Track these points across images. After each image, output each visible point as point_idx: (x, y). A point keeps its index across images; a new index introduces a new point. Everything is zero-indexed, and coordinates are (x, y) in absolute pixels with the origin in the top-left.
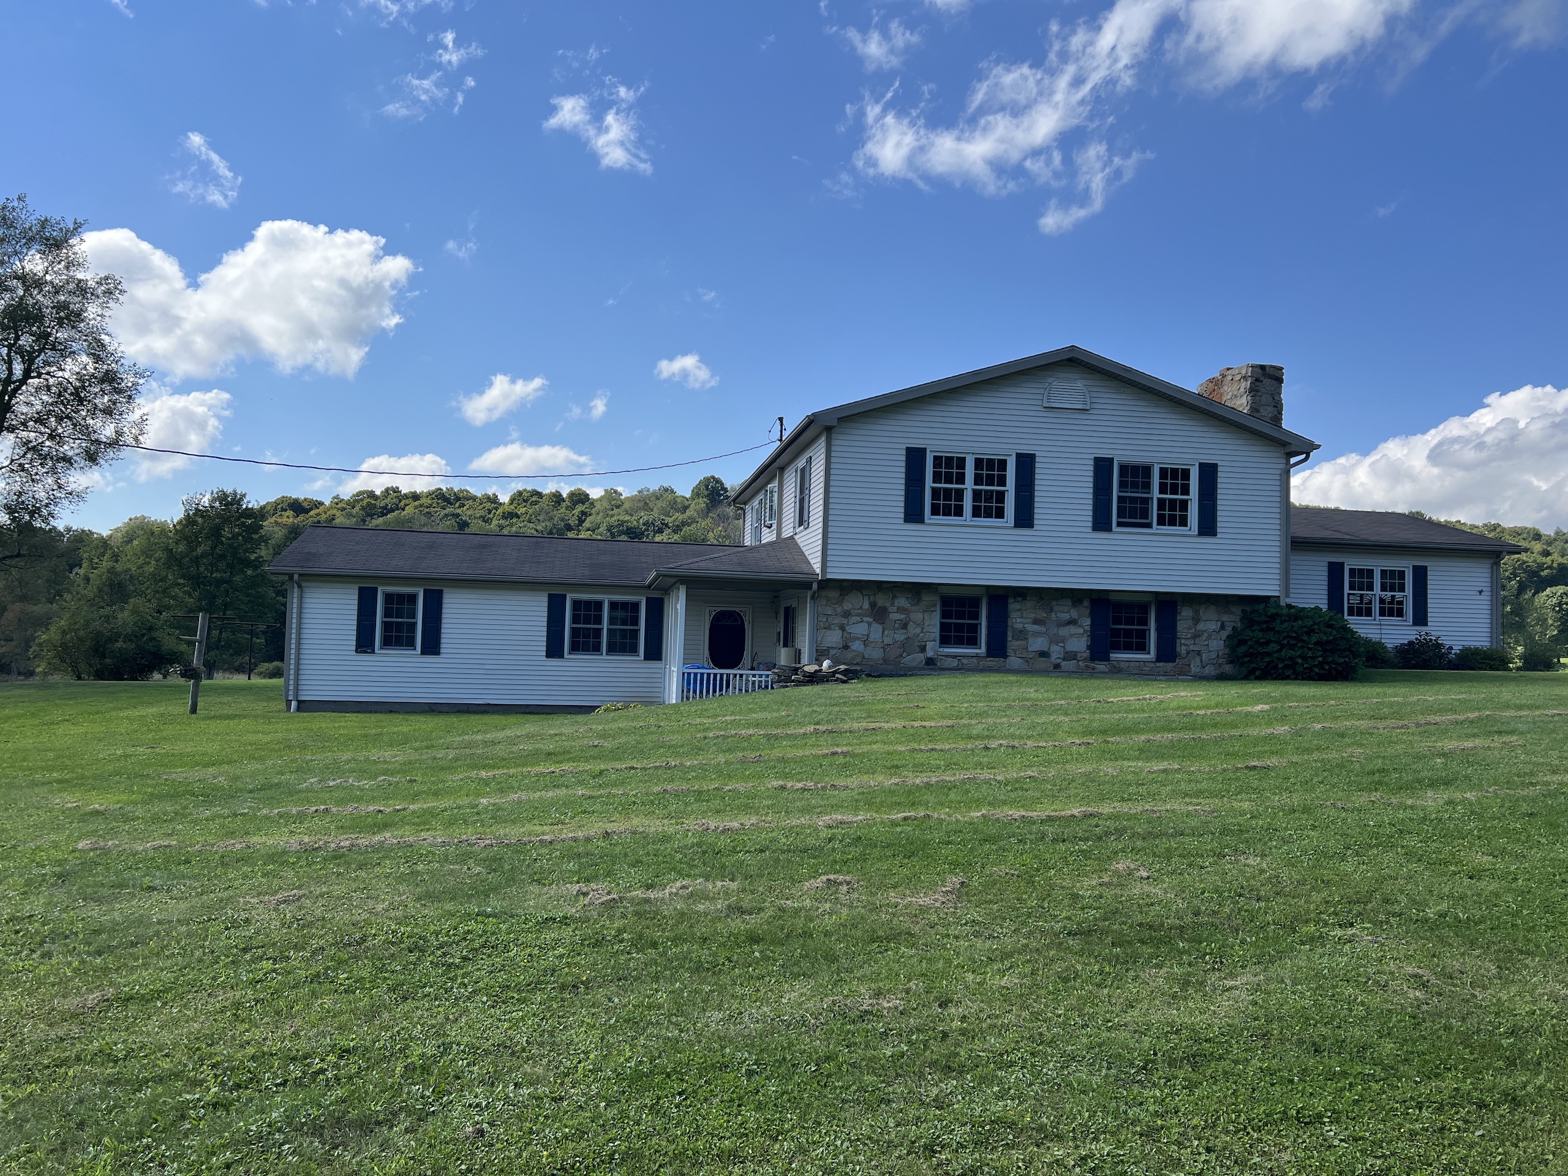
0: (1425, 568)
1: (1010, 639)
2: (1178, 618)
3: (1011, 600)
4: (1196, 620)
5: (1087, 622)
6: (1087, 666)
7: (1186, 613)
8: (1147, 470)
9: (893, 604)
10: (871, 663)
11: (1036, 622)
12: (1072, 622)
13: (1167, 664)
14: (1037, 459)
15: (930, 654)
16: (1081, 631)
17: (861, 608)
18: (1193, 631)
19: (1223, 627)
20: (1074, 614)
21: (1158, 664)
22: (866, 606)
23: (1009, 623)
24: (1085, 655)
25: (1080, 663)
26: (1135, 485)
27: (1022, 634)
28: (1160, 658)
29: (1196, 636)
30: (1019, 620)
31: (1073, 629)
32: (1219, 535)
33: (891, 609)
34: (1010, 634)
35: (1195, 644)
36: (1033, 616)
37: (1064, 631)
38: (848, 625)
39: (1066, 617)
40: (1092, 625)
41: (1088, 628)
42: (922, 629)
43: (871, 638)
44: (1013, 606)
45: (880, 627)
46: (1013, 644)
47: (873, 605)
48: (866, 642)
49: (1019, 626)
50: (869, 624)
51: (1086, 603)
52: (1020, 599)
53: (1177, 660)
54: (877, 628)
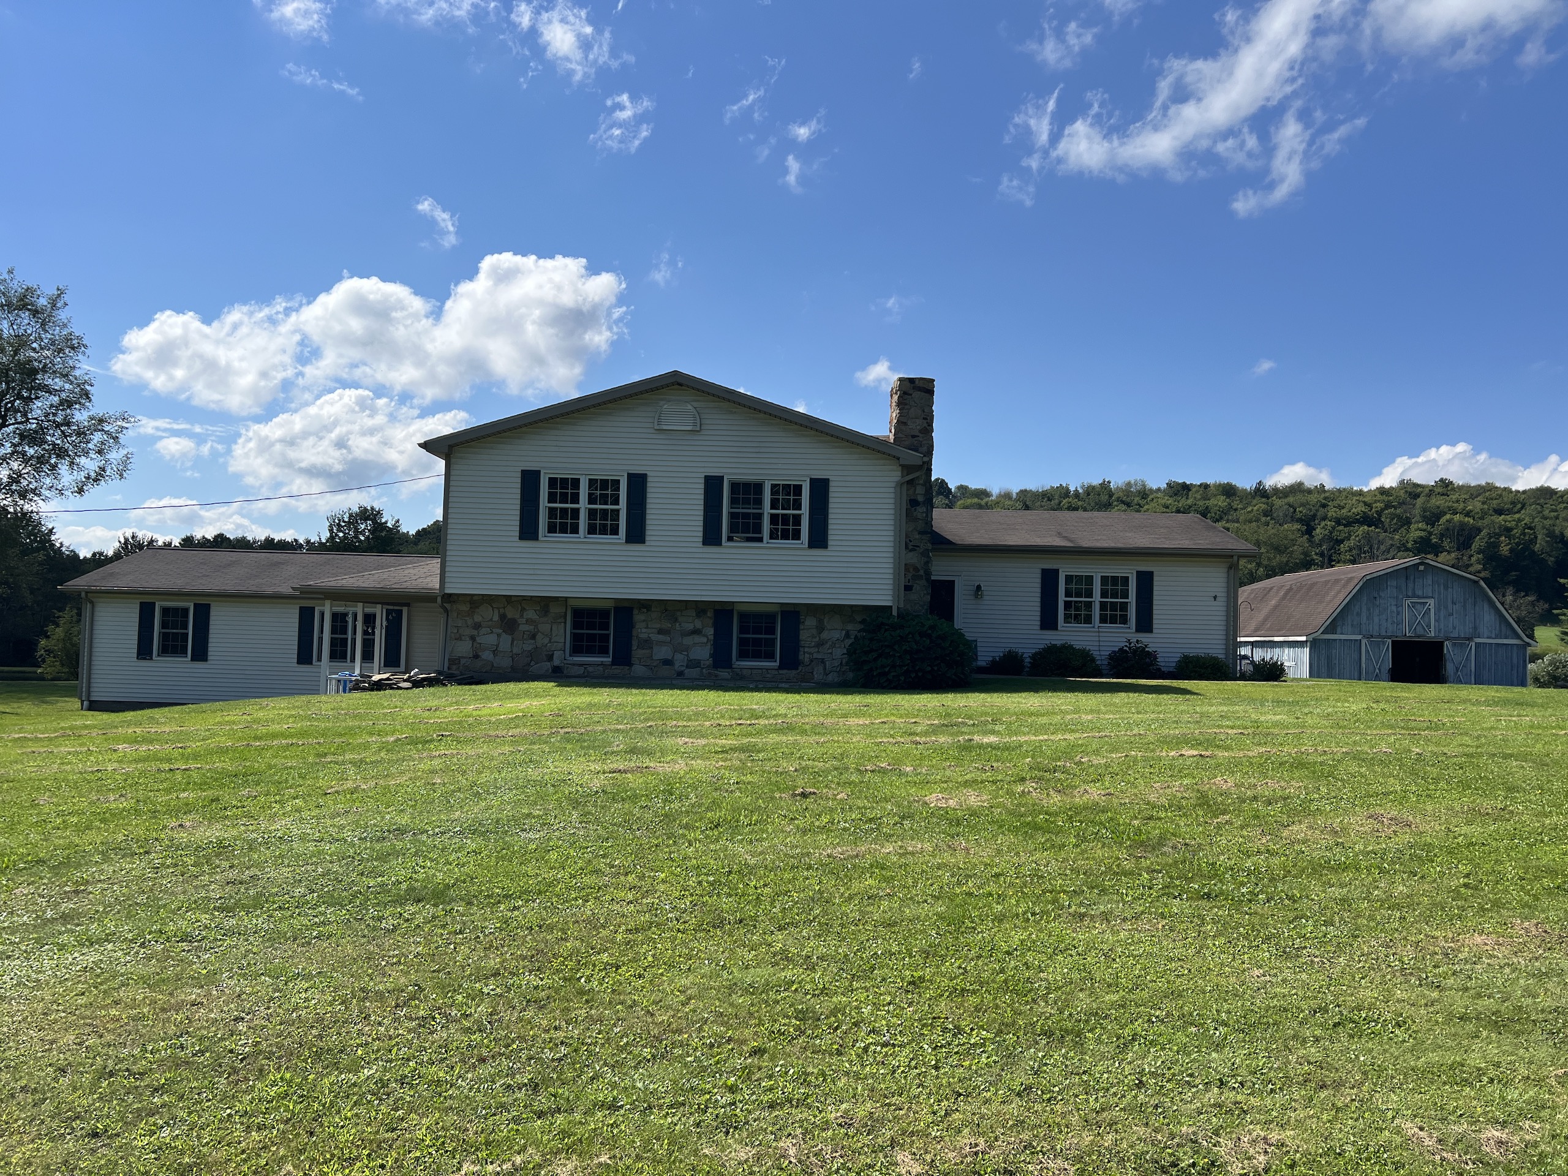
0: (1151, 574)
1: (634, 648)
2: (802, 627)
3: (635, 612)
4: (821, 629)
5: (710, 631)
6: (709, 673)
7: (810, 622)
8: (758, 487)
9: (522, 616)
10: (501, 671)
11: (661, 632)
12: (696, 632)
13: (790, 672)
14: (649, 479)
15: (556, 662)
16: (705, 640)
17: (491, 620)
18: (817, 639)
19: (847, 636)
20: (698, 624)
21: (781, 672)
22: (496, 618)
23: (634, 633)
24: (708, 663)
25: (704, 670)
26: (746, 502)
27: (647, 644)
28: (782, 667)
29: (821, 644)
30: (644, 630)
31: (698, 639)
32: (830, 548)
33: (520, 621)
34: (635, 643)
35: (818, 652)
36: (658, 626)
37: (688, 641)
38: (478, 636)
39: (690, 627)
40: (715, 635)
41: (712, 637)
42: (550, 639)
43: (501, 648)
44: (638, 617)
45: (510, 638)
46: (637, 653)
47: (503, 617)
48: (495, 652)
49: (643, 636)
50: (499, 635)
51: (710, 614)
52: (645, 610)
53: (800, 668)
54: (506, 639)
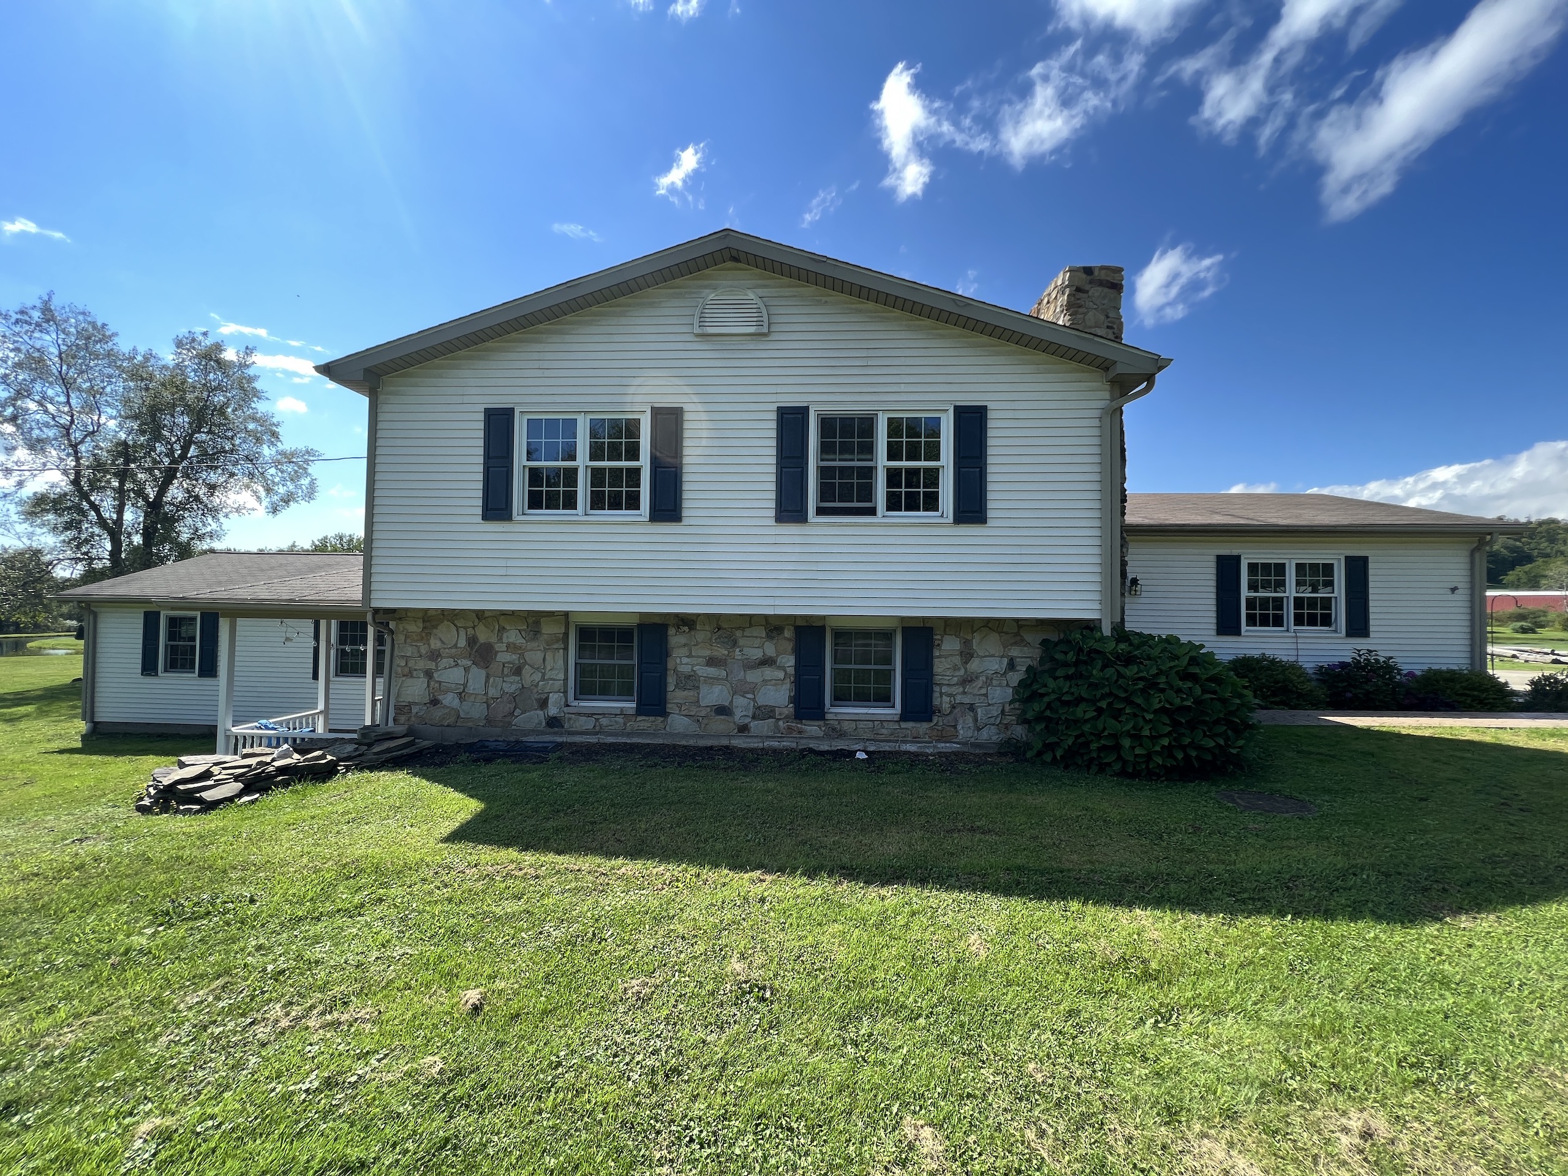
0: (1365, 560)
1: (671, 688)
2: (936, 653)
3: (672, 631)
4: (967, 655)
5: (789, 661)
6: (789, 728)
7: (949, 645)
8: (867, 424)
9: (500, 640)
10: (470, 724)
11: (711, 662)
12: (767, 662)
13: (918, 725)
14: (686, 417)
15: (553, 711)
16: (781, 675)
17: (455, 646)
18: (962, 672)
19: (1012, 666)
20: (770, 649)
21: (904, 725)
22: (462, 643)
23: (670, 664)
24: (786, 711)
25: (781, 723)
26: (846, 449)
27: (690, 681)
28: (905, 717)
29: (966, 681)
30: (685, 660)
31: (769, 673)
32: (990, 523)
33: (498, 647)
34: (671, 680)
35: (964, 693)
36: (707, 653)
37: (753, 676)
38: (437, 670)
39: (756, 654)
40: (798, 666)
41: (791, 671)
42: (544, 675)
43: (470, 689)
44: (676, 639)
45: (483, 673)
46: (675, 696)
47: (472, 641)
48: (461, 696)
49: (685, 669)
50: (467, 670)
51: (788, 633)
52: (686, 629)
53: (935, 719)
54: (478, 675)
